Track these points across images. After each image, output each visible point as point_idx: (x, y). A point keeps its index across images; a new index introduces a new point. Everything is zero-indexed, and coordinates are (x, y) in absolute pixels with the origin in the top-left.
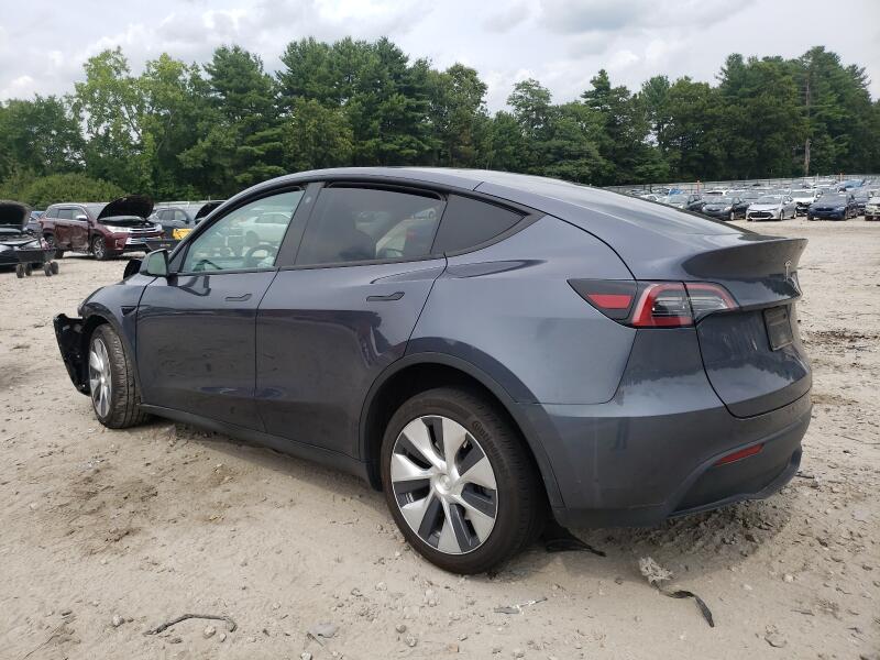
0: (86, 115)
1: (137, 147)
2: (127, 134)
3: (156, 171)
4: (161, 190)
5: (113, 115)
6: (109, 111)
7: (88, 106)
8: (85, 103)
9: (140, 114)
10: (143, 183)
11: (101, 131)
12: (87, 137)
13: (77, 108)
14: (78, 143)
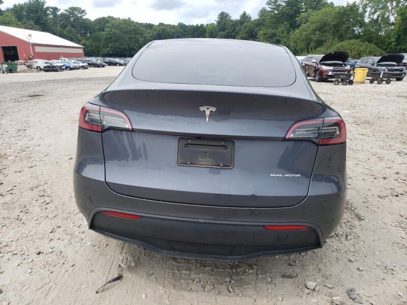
0: (368, 9)
1: (393, 24)
2: (388, 17)
3: (399, 36)
4: (399, 47)
5: (382, 8)
6: (381, 6)
7: (370, 5)
8: (369, 3)
9: (397, 6)
10: (390, 43)
11: (375, 17)
12: (367, 20)
13: (365, 6)
14: (362, 24)
